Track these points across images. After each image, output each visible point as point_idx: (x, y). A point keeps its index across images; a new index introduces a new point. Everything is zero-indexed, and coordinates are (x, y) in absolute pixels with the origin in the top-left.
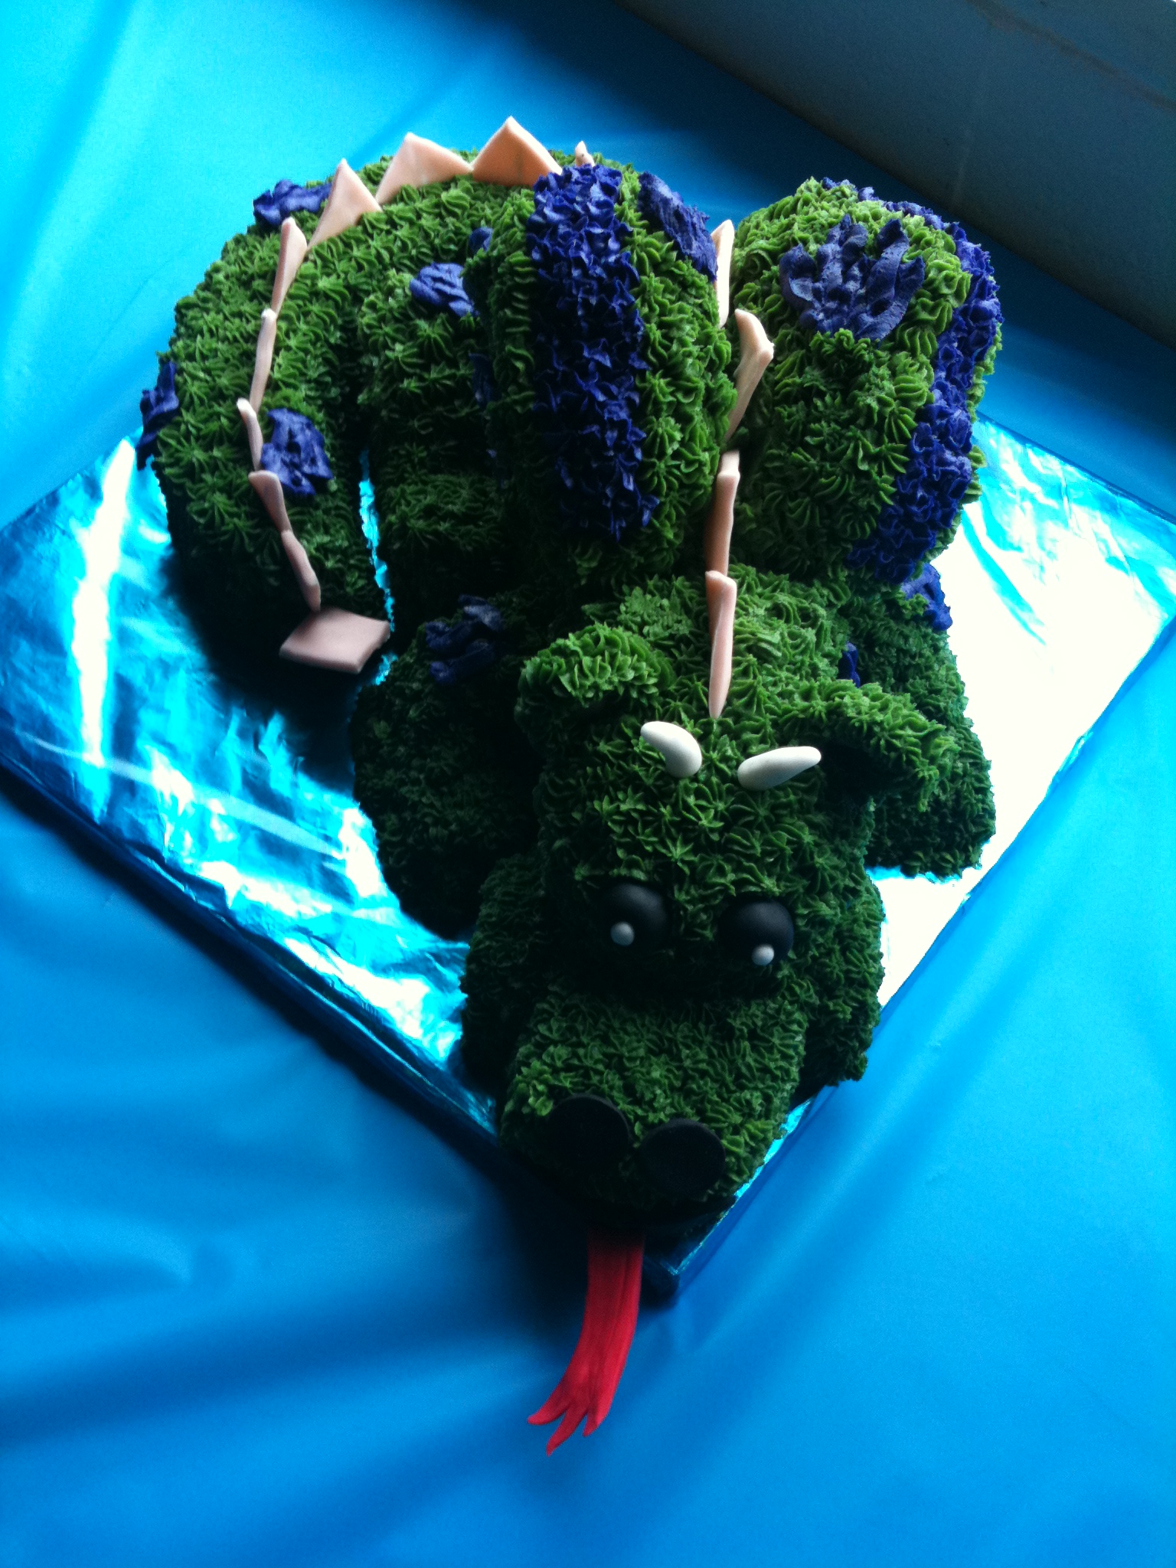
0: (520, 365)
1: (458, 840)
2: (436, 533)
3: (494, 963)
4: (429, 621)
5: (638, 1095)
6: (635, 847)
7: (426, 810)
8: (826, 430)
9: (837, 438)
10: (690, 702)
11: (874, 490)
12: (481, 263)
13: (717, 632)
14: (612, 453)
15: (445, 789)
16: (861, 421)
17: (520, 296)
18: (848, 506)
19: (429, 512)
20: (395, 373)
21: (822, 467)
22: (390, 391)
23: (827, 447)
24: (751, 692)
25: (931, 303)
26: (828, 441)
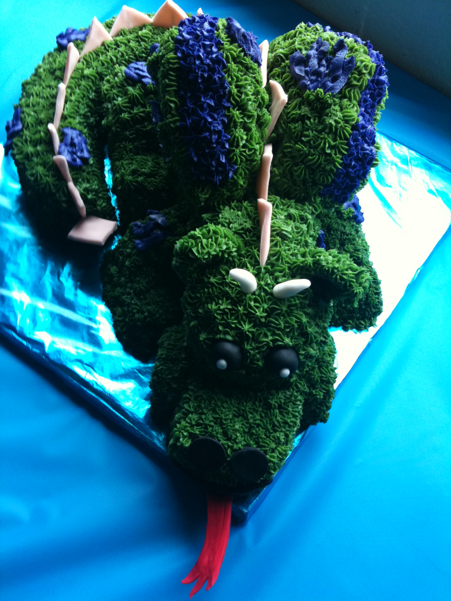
1: (148, 319)
2: (137, 182)
3: (164, 376)
4: (134, 221)
5: (229, 436)
7: (134, 306)
8: (311, 134)
9: (316, 138)
10: (251, 259)
11: (333, 162)
12: (154, 59)
13: (263, 227)
14: (215, 145)
15: (142, 297)
16: (327, 130)
18: (321, 169)
19: (134, 172)
20: (118, 110)
21: (309, 151)
22: (116, 118)
23: (312, 142)
24: (279, 253)
25: (358, 77)
26: (312, 139)
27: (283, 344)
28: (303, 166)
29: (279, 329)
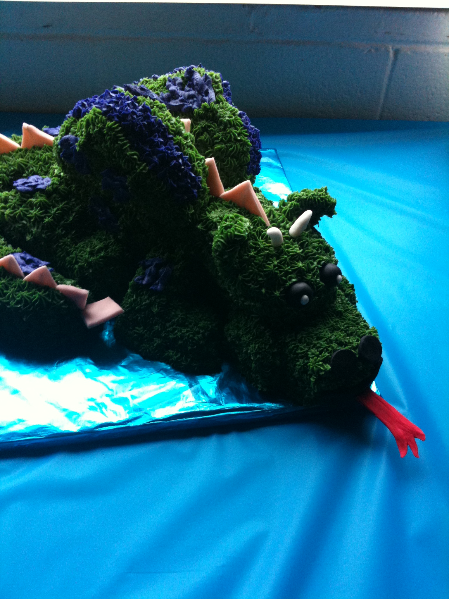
0: (135, 157)
1: (206, 334)
2: (101, 257)
6: (287, 273)
7: (188, 334)
8: (220, 135)
9: (225, 135)
11: (246, 144)
15: (187, 323)
16: (229, 126)
17: (120, 135)
18: (241, 153)
20: (39, 220)
21: (227, 146)
22: (40, 226)
23: (224, 139)
24: (272, 212)
25: (217, 85)
26: (223, 138)
27: (325, 261)
28: (229, 158)
29: (315, 254)
